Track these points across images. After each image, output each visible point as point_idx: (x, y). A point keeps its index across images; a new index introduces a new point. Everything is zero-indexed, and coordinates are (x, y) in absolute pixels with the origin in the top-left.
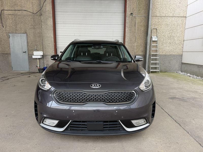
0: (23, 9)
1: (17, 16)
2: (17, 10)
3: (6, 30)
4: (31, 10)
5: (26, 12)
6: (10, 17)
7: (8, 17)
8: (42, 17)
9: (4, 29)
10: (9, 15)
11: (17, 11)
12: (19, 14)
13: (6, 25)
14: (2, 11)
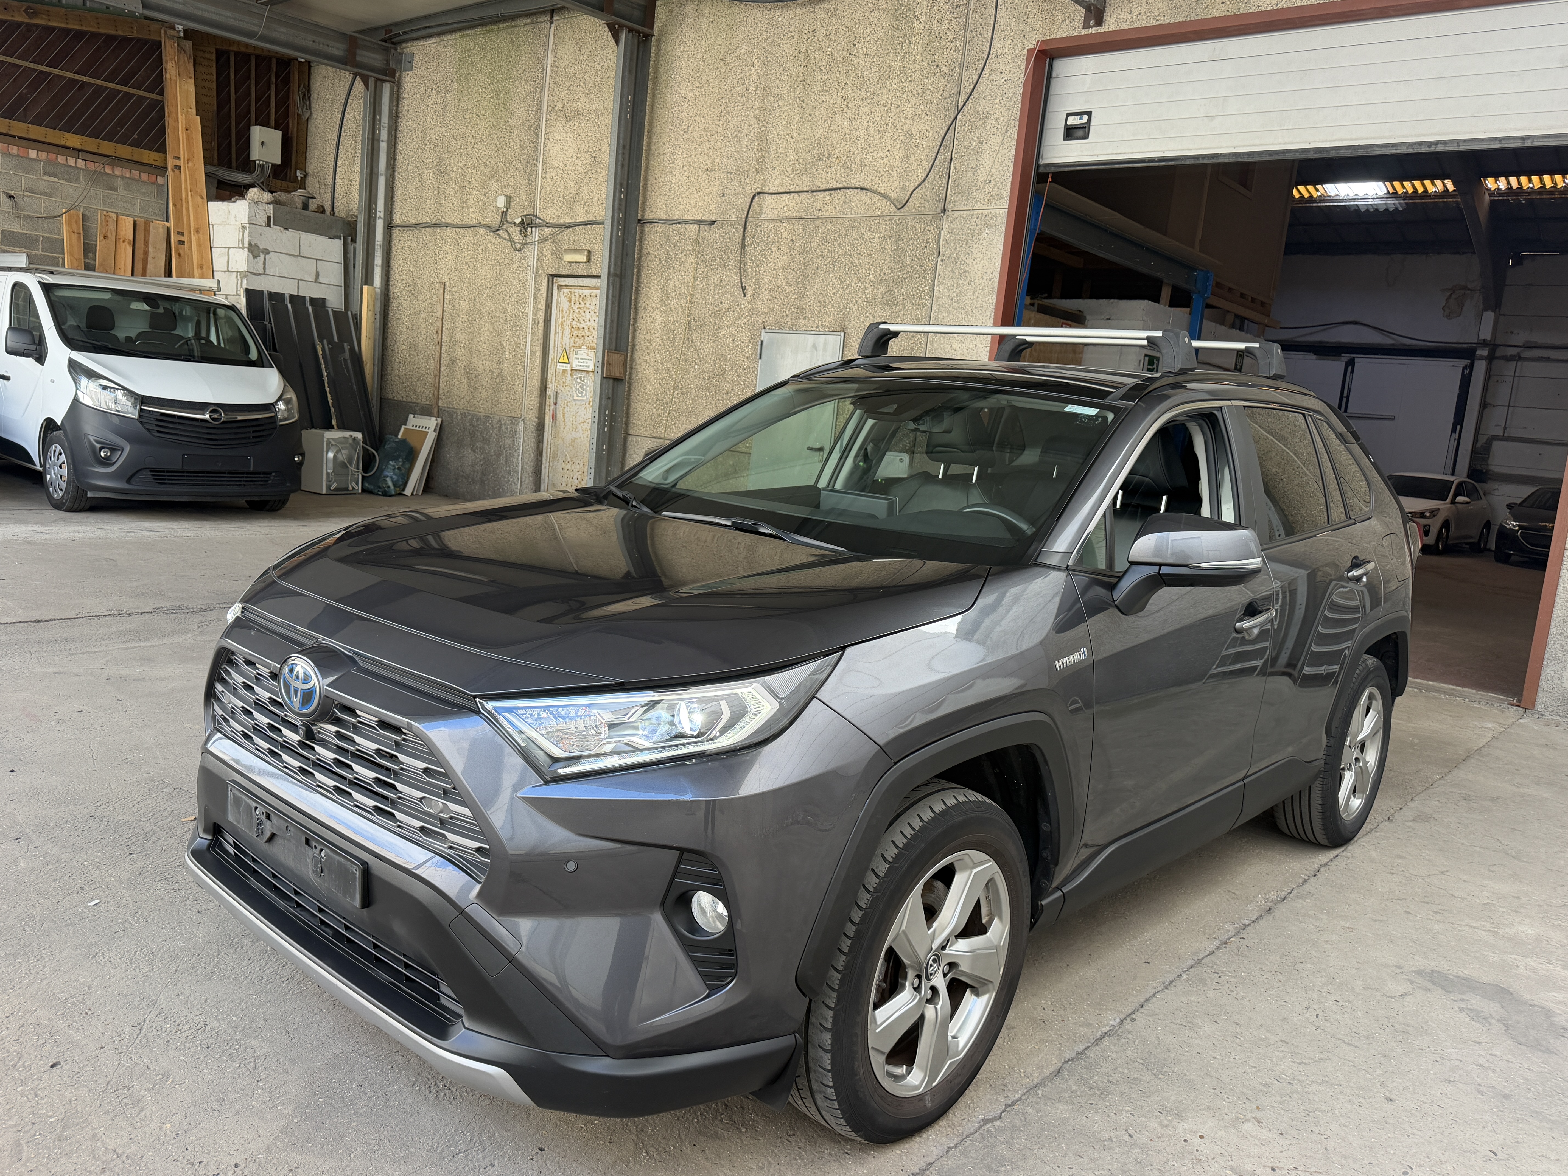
0: (854, 182)
1: (818, 222)
2: (824, 187)
3: (752, 311)
4: (896, 184)
5: (865, 197)
6: (785, 234)
7: (776, 234)
8: (946, 226)
9: (745, 303)
10: (781, 220)
11: (821, 195)
12: (827, 214)
13: (758, 282)
14: (756, 198)
